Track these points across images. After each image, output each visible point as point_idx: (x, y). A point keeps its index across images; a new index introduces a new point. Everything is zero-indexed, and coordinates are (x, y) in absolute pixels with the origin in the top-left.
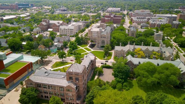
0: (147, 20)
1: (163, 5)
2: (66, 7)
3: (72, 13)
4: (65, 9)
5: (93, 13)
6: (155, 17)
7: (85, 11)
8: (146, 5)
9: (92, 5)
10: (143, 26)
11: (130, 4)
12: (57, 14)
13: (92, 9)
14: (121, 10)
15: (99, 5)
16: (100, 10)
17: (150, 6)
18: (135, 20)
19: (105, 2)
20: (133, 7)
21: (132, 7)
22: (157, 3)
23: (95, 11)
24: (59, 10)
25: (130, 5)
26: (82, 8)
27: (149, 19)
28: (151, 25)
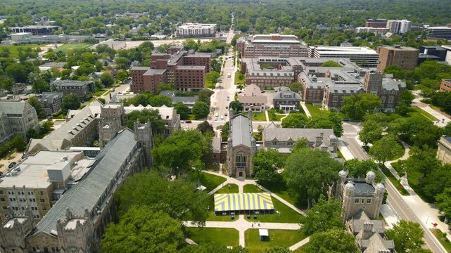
0: (293, 74)
1: (324, 14)
2: (54, 19)
3: (67, 39)
4: (48, 27)
5: (134, 40)
6: (312, 56)
7: (110, 34)
8: (284, 16)
9: (137, 15)
10: (281, 102)
11: (243, 12)
12: (12, 42)
13: (136, 26)
14: (219, 30)
15: (158, 14)
16: (158, 30)
17: (294, 19)
18: (253, 74)
19: (175, 7)
20: (251, 21)
21: (248, 20)
22: (309, 9)
23: (141, 34)
24: (27, 30)
25: (244, 16)
26: (107, 22)
27: (298, 70)
28: (308, 92)
